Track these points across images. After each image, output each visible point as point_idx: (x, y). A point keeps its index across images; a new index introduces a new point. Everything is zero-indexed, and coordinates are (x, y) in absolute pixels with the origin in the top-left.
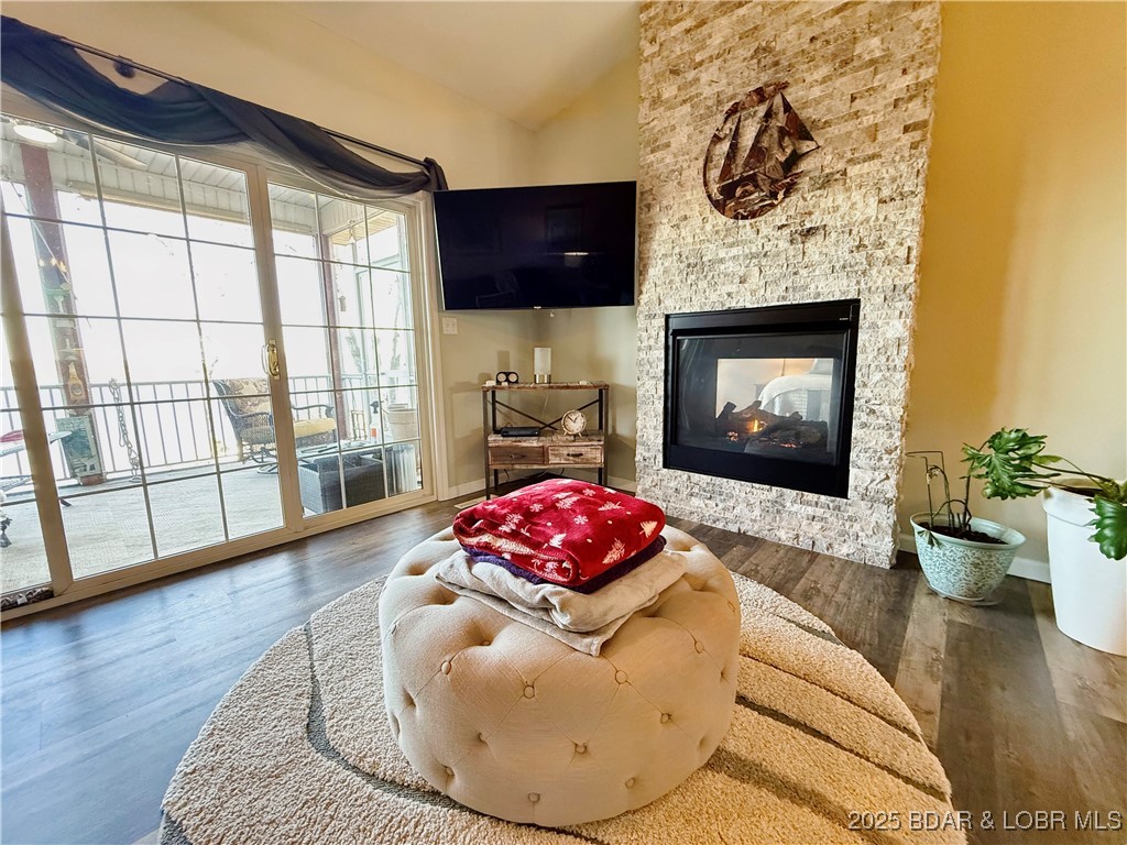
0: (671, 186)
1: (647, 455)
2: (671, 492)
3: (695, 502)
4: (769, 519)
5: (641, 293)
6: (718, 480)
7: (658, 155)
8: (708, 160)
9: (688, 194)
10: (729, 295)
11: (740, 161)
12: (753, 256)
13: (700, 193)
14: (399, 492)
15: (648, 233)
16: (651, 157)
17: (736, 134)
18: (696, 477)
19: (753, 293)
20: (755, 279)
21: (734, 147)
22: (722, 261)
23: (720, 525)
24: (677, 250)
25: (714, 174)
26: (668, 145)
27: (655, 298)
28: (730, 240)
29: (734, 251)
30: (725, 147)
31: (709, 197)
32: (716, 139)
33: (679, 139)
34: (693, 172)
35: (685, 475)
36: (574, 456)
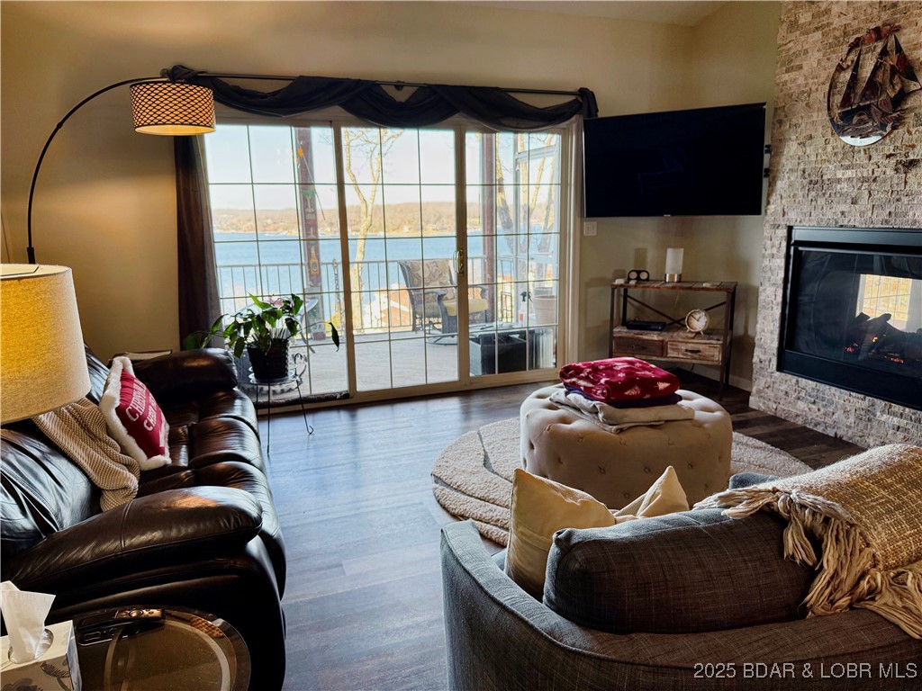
0: (801, 105)
1: (763, 357)
2: (781, 394)
3: (801, 405)
4: (861, 426)
5: (768, 203)
6: (822, 387)
7: (793, 75)
8: (832, 87)
9: (815, 114)
10: (843, 213)
11: (859, 90)
12: (864, 180)
13: (824, 115)
14: (537, 367)
15: (778, 148)
16: (786, 77)
17: (857, 66)
18: (804, 382)
19: (862, 214)
20: (864, 201)
21: (854, 78)
22: (839, 181)
23: (820, 429)
24: (802, 167)
25: (838, 99)
26: (800, 67)
27: (780, 209)
28: (847, 163)
29: (849, 173)
30: (847, 76)
31: (832, 120)
32: (840, 69)
33: (810, 63)
34: (820, 95)
35: (794, 379)
36: (692, 351)
